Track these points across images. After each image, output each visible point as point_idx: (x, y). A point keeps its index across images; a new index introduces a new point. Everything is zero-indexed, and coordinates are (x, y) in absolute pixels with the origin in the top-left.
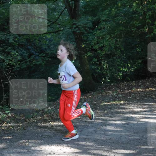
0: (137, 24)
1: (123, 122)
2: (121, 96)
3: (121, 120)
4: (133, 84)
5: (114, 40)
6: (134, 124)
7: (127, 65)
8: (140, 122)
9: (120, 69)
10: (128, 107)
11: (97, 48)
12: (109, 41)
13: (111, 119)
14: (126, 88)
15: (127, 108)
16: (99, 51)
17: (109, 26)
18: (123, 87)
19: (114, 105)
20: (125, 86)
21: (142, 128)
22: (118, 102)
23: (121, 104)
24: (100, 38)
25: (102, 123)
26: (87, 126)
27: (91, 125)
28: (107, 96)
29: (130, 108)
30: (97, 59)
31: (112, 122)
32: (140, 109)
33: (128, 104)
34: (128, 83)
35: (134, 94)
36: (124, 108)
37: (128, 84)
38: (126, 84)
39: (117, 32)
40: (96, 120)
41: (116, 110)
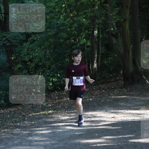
0: (64, 35)
1: (49, 131)
2: (50, 106)
3: (48, 130)
4: (64, 93)
5: (43, 51)
6: (60, 132)
7: (56, 75)
8: (65, 130)
9: (50, 79)
10: (56, 116)
11: (27, 59)
12: (38, 53)
13: (37, 129)
14: (56, 98)
15: (54, 117)
16: (29, 63)
17: (39, 38)
18: (54, 97)
19: (42, 115)
20: (56, 95)
21: (67, 135)
22: (46, 112)
23: (49, 114)
24: (30, 50)
25: (28, 133)
26: (13, 138)
27: (16, 137)
28: (37, 106)
29: (57, 117)
30: (27, 71)
31: (38, 132)
32: (68, 117)
33: (56, 113)
34: (59, 92)
35: (64, 103)
36: (52, 117)
37: (59, 94)
38: (57, 94)
39: (47, 44)
40: (22, 132)
41: (44, 120)
